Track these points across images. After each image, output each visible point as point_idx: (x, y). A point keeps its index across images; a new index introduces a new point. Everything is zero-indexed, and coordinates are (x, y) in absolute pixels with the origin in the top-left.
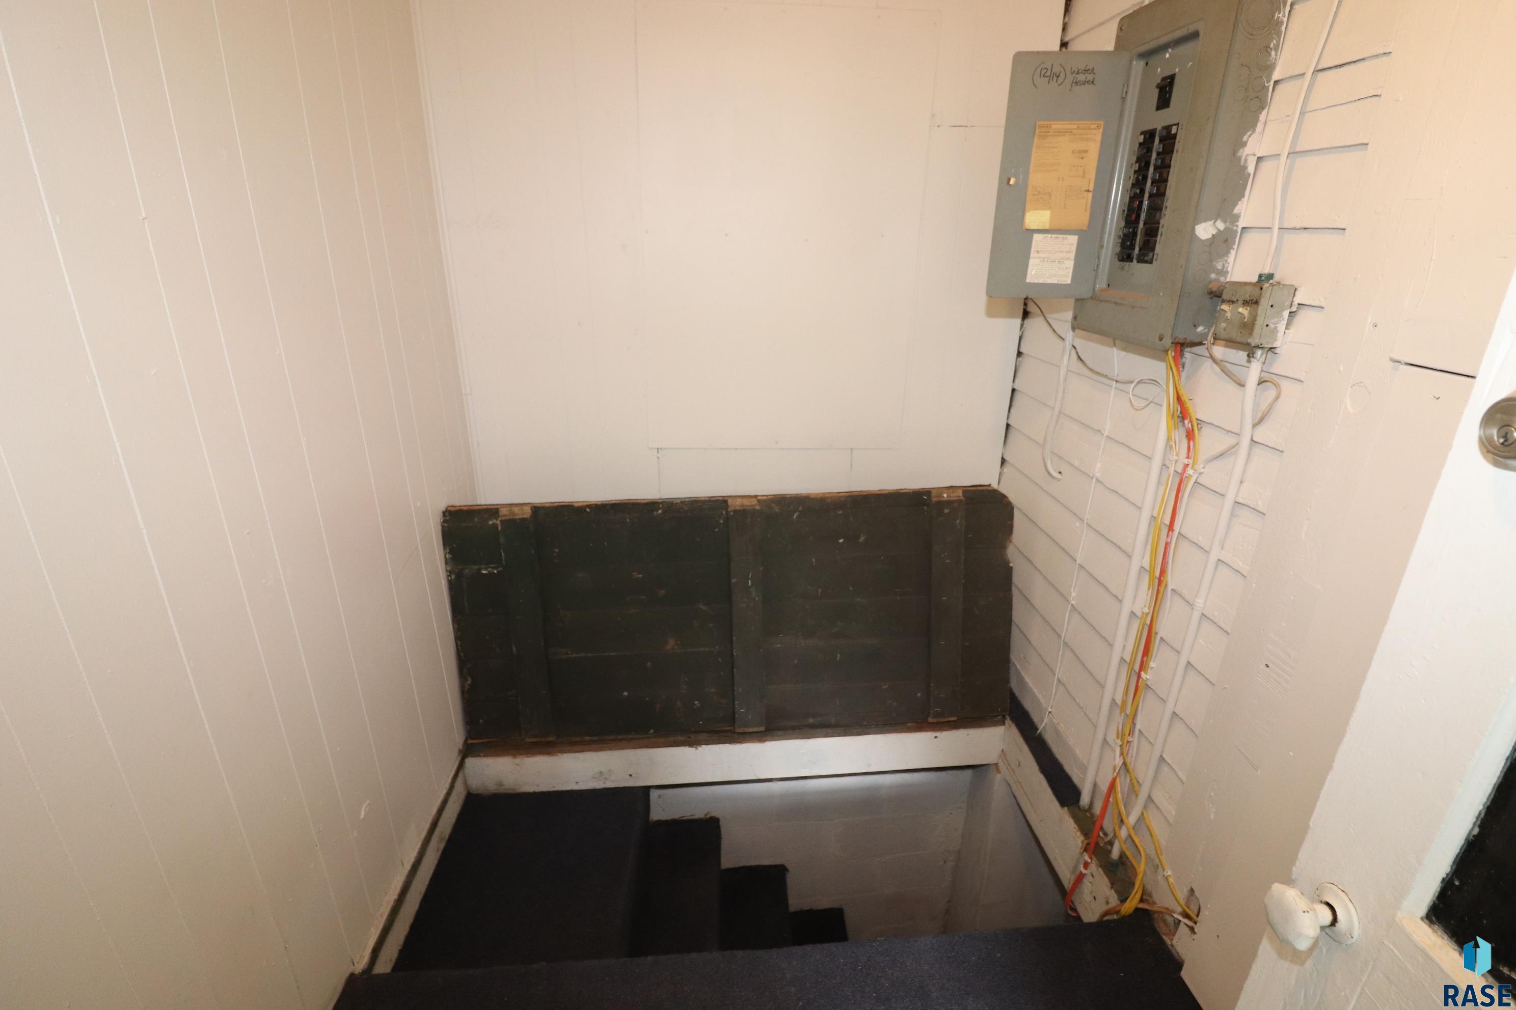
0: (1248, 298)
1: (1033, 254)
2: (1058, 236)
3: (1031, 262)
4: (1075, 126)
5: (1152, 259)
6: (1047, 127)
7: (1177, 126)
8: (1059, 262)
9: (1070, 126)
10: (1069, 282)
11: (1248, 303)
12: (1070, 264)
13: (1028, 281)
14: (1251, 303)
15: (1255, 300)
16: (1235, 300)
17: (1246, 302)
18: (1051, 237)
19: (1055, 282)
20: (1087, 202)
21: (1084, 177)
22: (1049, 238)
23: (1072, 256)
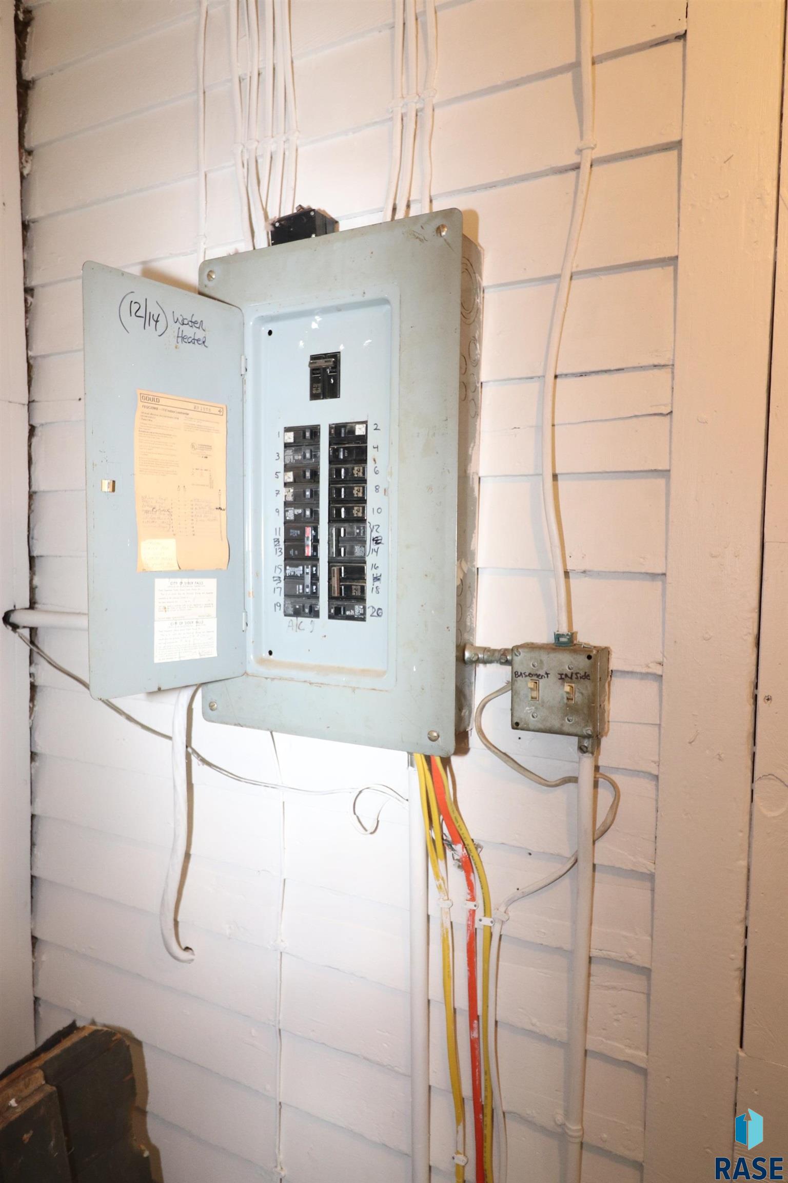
0: (569, 672)
1: (158, 614)
2: (191, 580)
3: (158, 626)
4: (191, 406)
5: (364, 614)
6: (153, 400)
7: (365, 425)
8: (197, 622)
9: (185, 405)
10: (215, 654)
11: (571, 678)
12: (212, 624)
13: (156, 660)
14: (577, 678)
15: (583, 674)
16: (542, 673)
17: (566, 675)
18: (181, 583)
19: (198, 657)
20: (221, 525)
21: (212, 487)
22: (179, 584)
23: (213, 611)
